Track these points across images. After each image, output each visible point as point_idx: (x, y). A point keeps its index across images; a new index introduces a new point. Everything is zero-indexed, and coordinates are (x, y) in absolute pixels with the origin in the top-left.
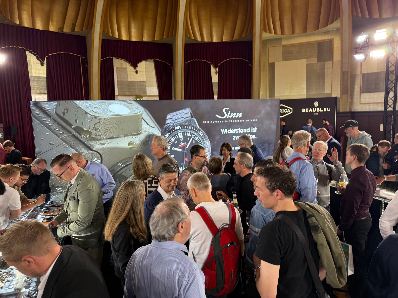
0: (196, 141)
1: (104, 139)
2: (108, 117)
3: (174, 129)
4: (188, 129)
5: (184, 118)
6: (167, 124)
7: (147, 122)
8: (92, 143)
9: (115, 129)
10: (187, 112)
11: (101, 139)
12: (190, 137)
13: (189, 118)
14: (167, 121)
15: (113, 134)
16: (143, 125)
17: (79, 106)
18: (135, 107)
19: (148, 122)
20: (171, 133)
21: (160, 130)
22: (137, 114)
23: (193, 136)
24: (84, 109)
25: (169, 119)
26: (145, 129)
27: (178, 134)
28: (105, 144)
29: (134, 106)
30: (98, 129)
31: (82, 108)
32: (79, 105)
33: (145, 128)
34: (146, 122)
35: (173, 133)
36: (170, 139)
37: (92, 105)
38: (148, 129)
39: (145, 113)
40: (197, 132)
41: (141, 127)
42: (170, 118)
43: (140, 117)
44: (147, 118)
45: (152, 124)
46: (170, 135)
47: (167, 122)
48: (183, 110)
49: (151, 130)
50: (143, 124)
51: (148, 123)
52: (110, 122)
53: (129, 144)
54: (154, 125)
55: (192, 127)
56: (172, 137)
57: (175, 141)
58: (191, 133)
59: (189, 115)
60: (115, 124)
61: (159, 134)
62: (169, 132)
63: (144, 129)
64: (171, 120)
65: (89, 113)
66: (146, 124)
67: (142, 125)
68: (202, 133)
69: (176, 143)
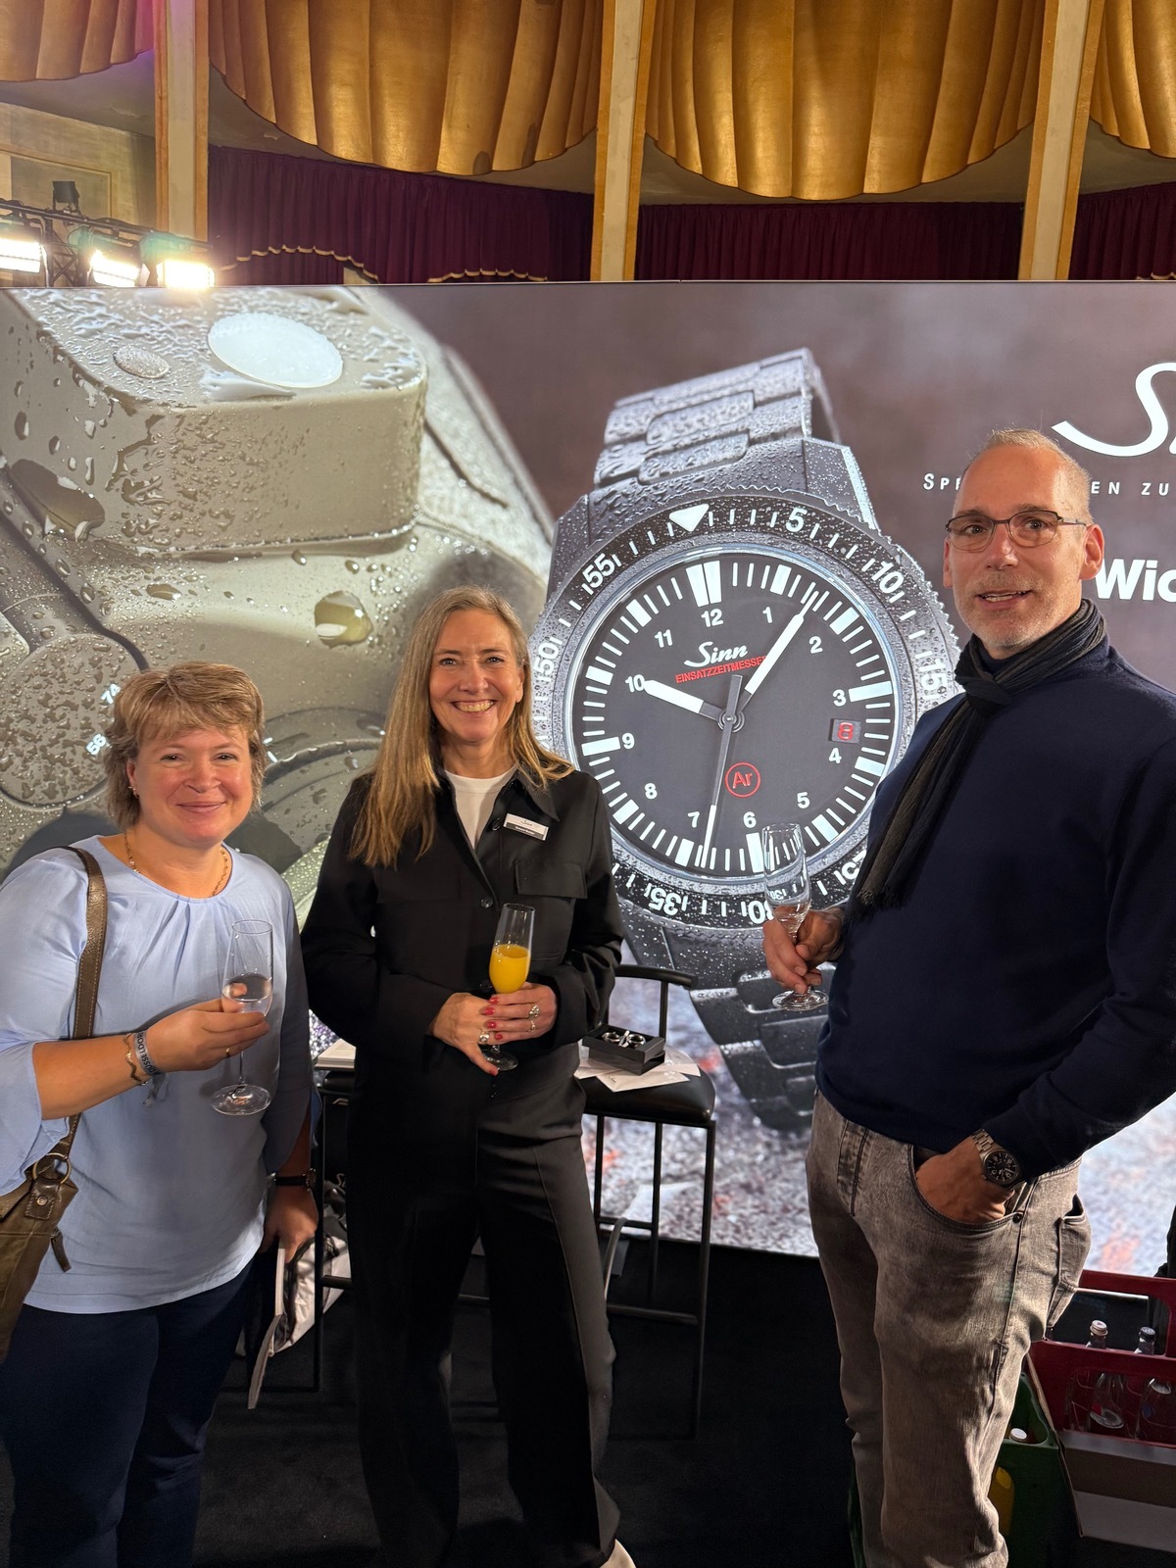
0: (831, 640)
1: (167, 559)
2: (200, 405)
3: (659, 522)
4: (779, 531)
5: (752, 442)
6: (607, 481)
7: (457, 457)
8: (100, 578)
9: (237, 493)
10: (778, 389)
11: (149, 557)
12: (787, 607)
13: (791, 443)
14: (605, 455)
15: (224, 529)
16: (425, 481)
17: (39, 324)
18: (382, 338)
19: (464, 458)
20: (629, 560)
21: (543, 530)
22: (392, 390)
23: (811, 599)
24: (65, 344)
25: (626, 440)
26: (440, 508)
27: (689, 571)
28: (176, 596)
29: (373, 330)
30: (140, 485)
31: (57, 336)
32: (41, 319)
33: (436, 502)
34: (446, 453)
35: (644, 562)
36: (621, 609)
37: (116, 317)
38: (457, 508)
39: (443, 385)
40: (853, 567)
41: (414, 489)
42: (633, 430)
43: (412, 410)
44: (456, 422)
45: (488, 474)
46: (618, 570)
47: (605, 466)
48: (748, 371)
49: (482, 520)
50: (424, 470)
51: (464, 468)
52: (212, 441)
53: (325, 611)
54: (506, 480)
55: (809, 521)
56: (636, 594)
57: (657, 624)
58: (796, 570)
59: (799, 413)
60: (243, 458)
61: (534, 555)
62: (616, 548)
63: (434, 513)
64: (639, 448)
65: (92, 371)
66: (450, 474)
67: (417, 476)
68: (894, 580)
69: (662, 645)
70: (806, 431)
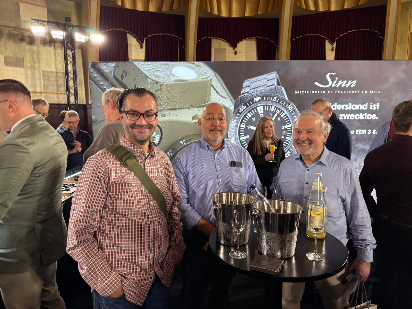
0: (281, 118)
1: (165, 110)
2: (170, 83)
3: (252, 100)
4: (272, 101)
5: (267, 87)
6: (243, 94)
7: (217, 91)
9: (178, 98)
10: (271, 78)
11: (161, 110)
12: (274, 113)
13: (273, 87)
14: (243, 89)
15: (175, 104)
16: (212, 95)
17: (139, 68)
18: (204, 71)
19: (218, 91)
20: (247, 106)
21: (232, 102)
22: (206, 80)
23: (278, 112)
24: (144, 72)
25: (246, 87)
26: (214, 99)
27: (257, 108)
28: (167, 116)
29: (202, 69)
30: (159, 97)
31: (142, 70)
32: (139, 67)
33: (214, 98)
34: (215, 90)
35: (250, 107)
36: (246, 115)
37: (154, 67)
38: (217, 99)
39: (215, 78)
40: (284, 106)
41: (210, 96)
42: (248, 85)
43: (209, 83)
44: (217, 85)
45: (223, 93)
46: (245, 108)
47: (243, 91)
48: (266, 75)
49: (222, 101)
50: (212, 93)
51: (219, 92)
52: (173, 89)
53: (194, 118)
54: (226, 94)
55: (277, 99)
56: (249, 112)
57: (252, 117)
58: (275, 107)
59: (275, 82)
60: (179, 92)
61: (231, 106)
62: (245, 104)
63: (213, 100)
64: (248, 88)
65: (149, 77)
66: (216, 93)
67: (210, 94)
68: (291, 108)
69: (253, 120)
70: (276, 84)
